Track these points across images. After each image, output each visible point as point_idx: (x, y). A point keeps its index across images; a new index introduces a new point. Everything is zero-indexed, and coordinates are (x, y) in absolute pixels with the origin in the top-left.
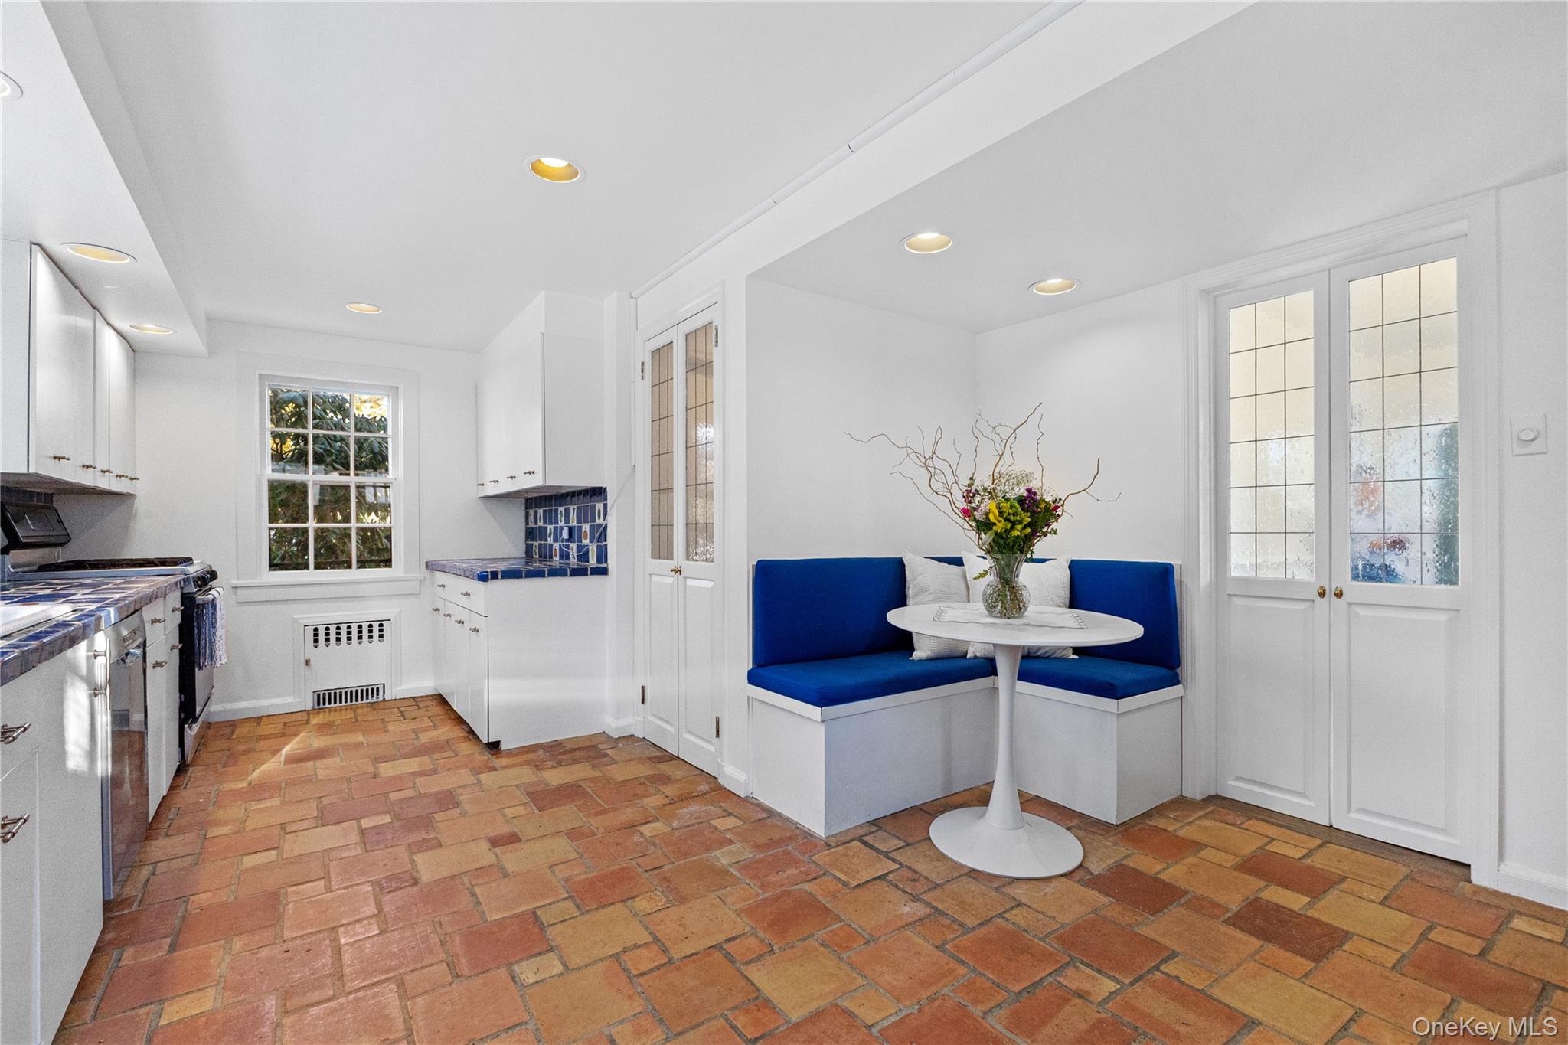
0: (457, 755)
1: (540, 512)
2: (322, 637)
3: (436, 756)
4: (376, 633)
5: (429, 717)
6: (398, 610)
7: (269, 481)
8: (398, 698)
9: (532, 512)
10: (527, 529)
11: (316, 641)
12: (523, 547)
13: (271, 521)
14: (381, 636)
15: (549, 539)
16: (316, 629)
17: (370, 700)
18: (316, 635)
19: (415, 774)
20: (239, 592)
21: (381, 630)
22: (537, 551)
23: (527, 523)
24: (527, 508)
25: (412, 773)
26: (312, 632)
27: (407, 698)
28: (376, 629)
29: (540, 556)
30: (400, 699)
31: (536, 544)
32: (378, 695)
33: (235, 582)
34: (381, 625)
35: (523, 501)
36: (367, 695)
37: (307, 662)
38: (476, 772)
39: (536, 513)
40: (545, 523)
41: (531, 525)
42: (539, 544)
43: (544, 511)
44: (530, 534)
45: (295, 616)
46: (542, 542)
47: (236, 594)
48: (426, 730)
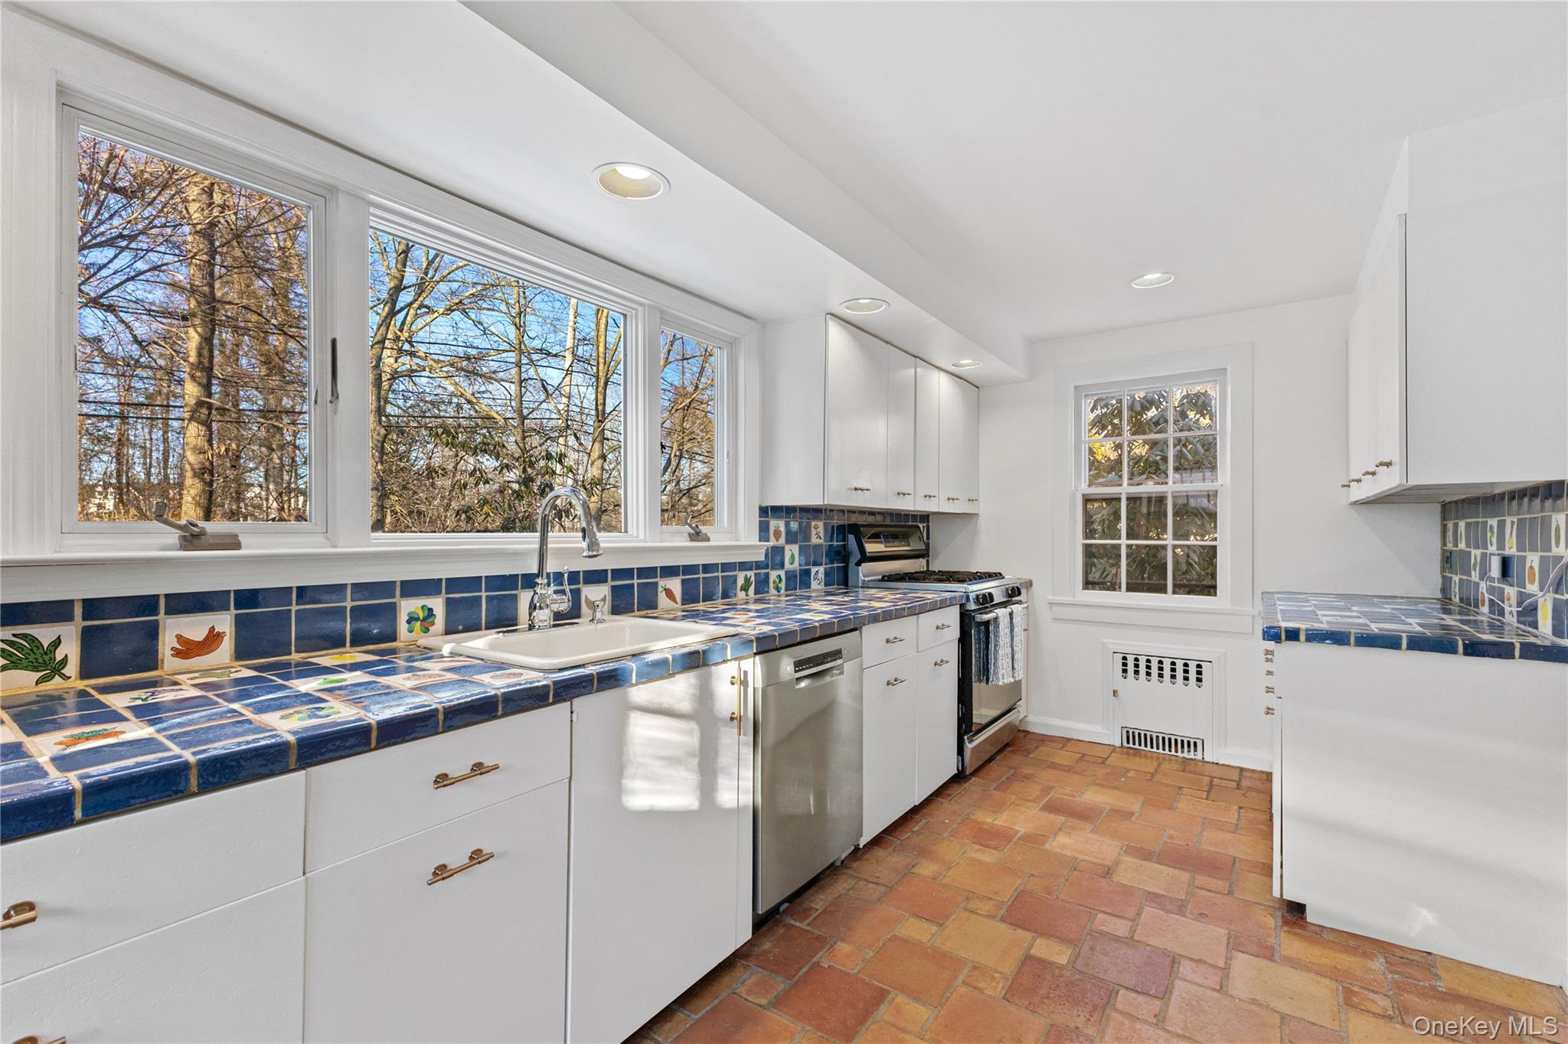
0: (1230, 893)
1: (1462, 525)
2: (1131, 668)
3: (1201, 880)
4: (1193, 675)
5: (1240, 808)
6: (1223, 651)
7: (1083, 495)
8: (1221, 762)
9: (1450, 525)
10: (1444, 551)
11: (1125, 671)
12: (1438, 581)
13: (1086, 537)
14: (1199, 680)
15: (1473, 573)
16: (1125, 658)
17: (1186, 755)
18: (1125, 665)
19: (1153, 898)
20: (1054, 608)
21: (1199, 673)
22: (1457, 590)
23: (1444, 544)
24: (1444, 518)
25: (1150, 893)
26: (1121, 661)
27: (1233, 767)
28: (1193, 669)
29: (1461, 600)
30: (1223, 765)
31: (1456, 578)
32: (1195, 751)
33: (1050, 597)
34: (1199, 666)
35: (1438, 507)
36: (1183, 747)
37: (1115, 693)
38: (1235, 944)
39: (1456, 526)
40: (1468, 545)
41: (1450, 546)
42: (1460, 580)
43: (1467, 523)
44: (1448, 560)
45: (1104, 640)
46: (1465, 577)
47: (1051, 610)
48: (1221, 827)
